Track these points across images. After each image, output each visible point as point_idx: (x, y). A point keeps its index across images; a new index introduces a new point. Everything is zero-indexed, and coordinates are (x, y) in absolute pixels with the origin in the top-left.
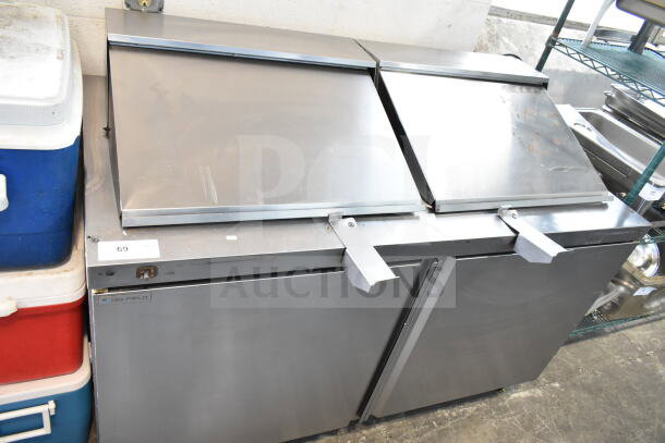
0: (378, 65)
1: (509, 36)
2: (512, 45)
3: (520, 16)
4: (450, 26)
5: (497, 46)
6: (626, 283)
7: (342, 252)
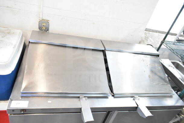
0: (105, 49)
1: (152, 38)
2: (152, 40)
3: (156, 31)
4: (132, 36)
5: (147, 40)
6: (182, 116)
7: (81, 109)
